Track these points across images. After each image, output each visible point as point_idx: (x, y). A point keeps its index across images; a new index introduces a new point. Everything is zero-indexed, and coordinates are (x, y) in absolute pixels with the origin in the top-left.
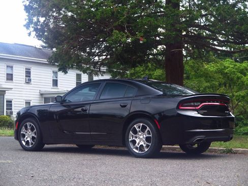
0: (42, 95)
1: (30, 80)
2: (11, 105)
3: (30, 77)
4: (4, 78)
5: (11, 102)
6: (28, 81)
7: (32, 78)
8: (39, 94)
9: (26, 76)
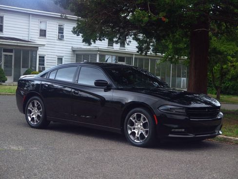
0: (74, 51)
1: (63, 37)
2: (44, 61)
3: (63, 33)
4: (37, 34)
5: (44, 57)
6: (61, 38)
7: (64, 34)
8: (71, 50)
9: (59, 33)
